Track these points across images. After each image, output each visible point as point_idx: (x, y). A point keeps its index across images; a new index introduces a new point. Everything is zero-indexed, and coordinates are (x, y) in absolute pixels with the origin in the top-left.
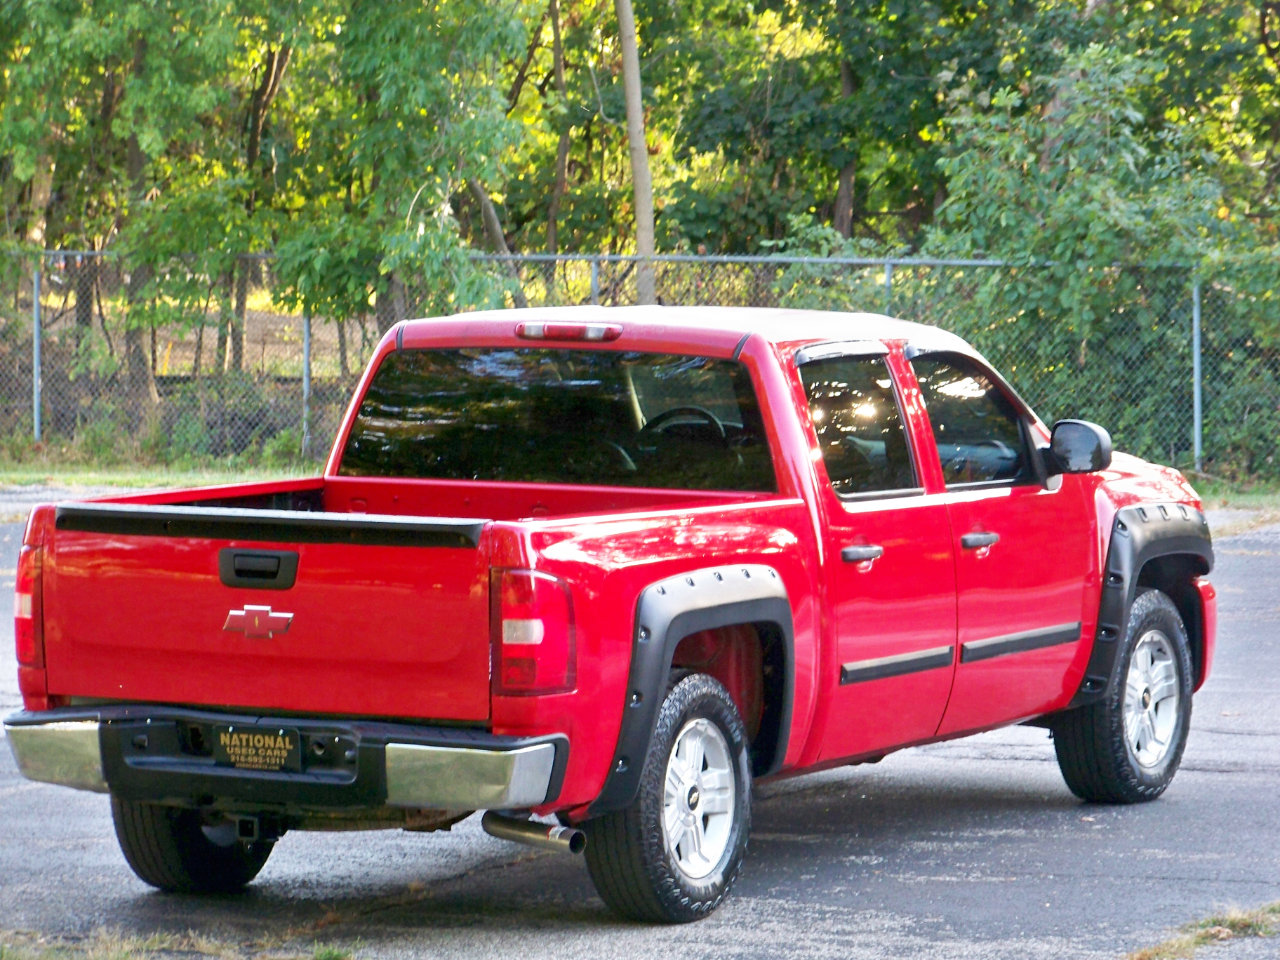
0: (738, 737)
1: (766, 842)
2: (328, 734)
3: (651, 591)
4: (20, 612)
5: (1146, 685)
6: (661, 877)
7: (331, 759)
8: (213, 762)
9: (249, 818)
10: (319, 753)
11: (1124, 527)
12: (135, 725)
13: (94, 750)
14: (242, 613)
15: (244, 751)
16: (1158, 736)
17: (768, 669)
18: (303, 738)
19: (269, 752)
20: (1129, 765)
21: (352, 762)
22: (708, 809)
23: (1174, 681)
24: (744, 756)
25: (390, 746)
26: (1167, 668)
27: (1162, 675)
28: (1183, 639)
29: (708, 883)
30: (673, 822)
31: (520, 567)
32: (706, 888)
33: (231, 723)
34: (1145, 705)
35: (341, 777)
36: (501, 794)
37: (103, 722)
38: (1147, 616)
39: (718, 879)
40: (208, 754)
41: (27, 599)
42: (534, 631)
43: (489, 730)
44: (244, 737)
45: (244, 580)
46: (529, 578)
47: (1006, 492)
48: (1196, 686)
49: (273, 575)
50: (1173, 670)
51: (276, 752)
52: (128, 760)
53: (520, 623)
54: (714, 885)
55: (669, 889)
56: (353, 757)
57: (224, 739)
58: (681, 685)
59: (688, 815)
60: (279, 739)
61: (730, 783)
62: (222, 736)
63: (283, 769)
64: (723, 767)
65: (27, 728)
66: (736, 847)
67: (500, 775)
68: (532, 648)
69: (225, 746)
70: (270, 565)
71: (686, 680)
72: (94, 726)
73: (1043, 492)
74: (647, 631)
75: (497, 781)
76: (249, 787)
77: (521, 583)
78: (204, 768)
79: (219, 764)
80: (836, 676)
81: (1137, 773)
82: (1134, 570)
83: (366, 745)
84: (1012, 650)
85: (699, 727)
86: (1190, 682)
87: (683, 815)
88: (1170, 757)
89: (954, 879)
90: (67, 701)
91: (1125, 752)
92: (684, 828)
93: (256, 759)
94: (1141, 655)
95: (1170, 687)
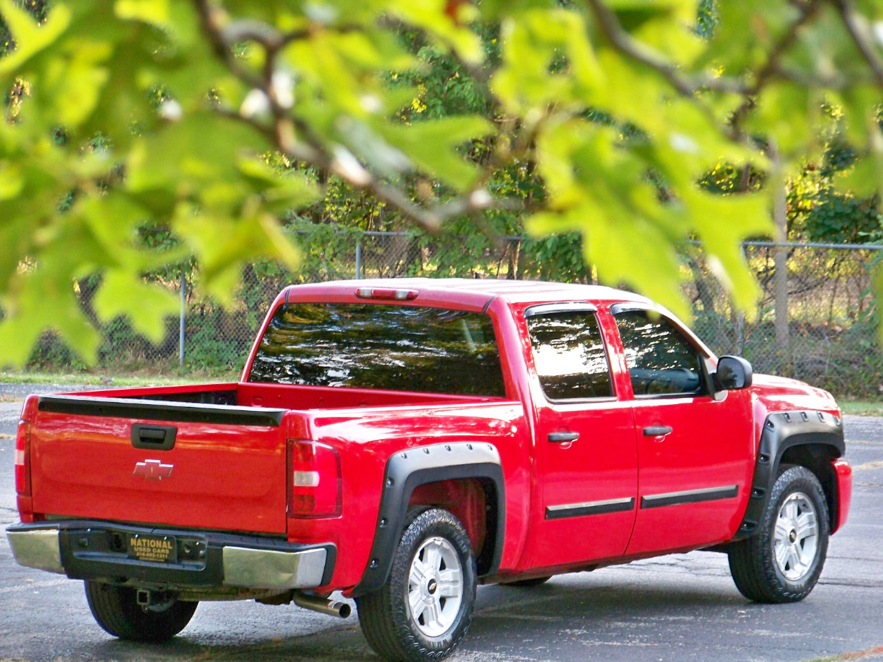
0: (465, 549)
1: (519, 620)
2: (193, 540)
3: (398, 456)
4: (18, 461)
5: (793, 528)
6: (405, 634)
7: (193, 556)
8: (127, 556)
9: (144, 591)
10: (187, 551)
11: (772, 425)
12: (80, 532)
13: (55, 546)
14: (144, 464)
15: (144, 549)
16: (802, 560)
17: (488, 508)
18: (178, 542)
19: (159, 551)
20: (776, 578)
21: (203, 557)
22: (444, 594)
23: (815, 525)
24: (470, 561)
25: (226, 547)
26: (810, 517)
27: (806, 521)
28: (821, 498)
29: (441, 640)
30: (415, 602)
31: (306, 439)
32: (439, 643)
33: (136, 533)
34: (792, 540)
35: (197, 567)
36: (291, 578)
37: (61, 530)
38: (792, 483)
39: (448, 638)
40: (125, 551)
41: (22, 453)
42: (314, 478)
43: (286, 540)
44: (144, 541)
45: (144, 444)
46: (311, 446)
47: (690, 400)
48: (833, 530)
49: (160, 441)
50: (814, 519)
51: (163, 551)
52: (75, 554)
53: (304, 473)
54: (445, 642)
55: (411, 642)
56: (204, 554)
57: (133, 542)
58: (423, 515)
59: (428, 597)
60: (164, 543)
61: (460, 578)
62: (132, 540)
63: (167, 561)
64: (455, 568)
65: (19, 533)
66: (462, 618)
67: (290, 568)
68: (312, 489)
69: (133, 546)
70: (159, 434)
71: (427, 512)
72: (56, 532)
73: (713, 401)
74: (392, 480)
75: (290, 572)
76: (144, 572)
77: (307, 449)
78: (121, 560)
79: (130, 557)
80: (542, 513)
81: (783, 584)
82: (778, 452)
83: (211, 547)
84: (681, 502)
85: (436, 542)
86: (826, 526)
87: (424, 597)
88: (810, 574)
89: (619, 644)
90: (46, 516)
91: (774, 570)
92: (425, 605)
93: (151, 555)
94: (790, 509)
95: (812, 529)
